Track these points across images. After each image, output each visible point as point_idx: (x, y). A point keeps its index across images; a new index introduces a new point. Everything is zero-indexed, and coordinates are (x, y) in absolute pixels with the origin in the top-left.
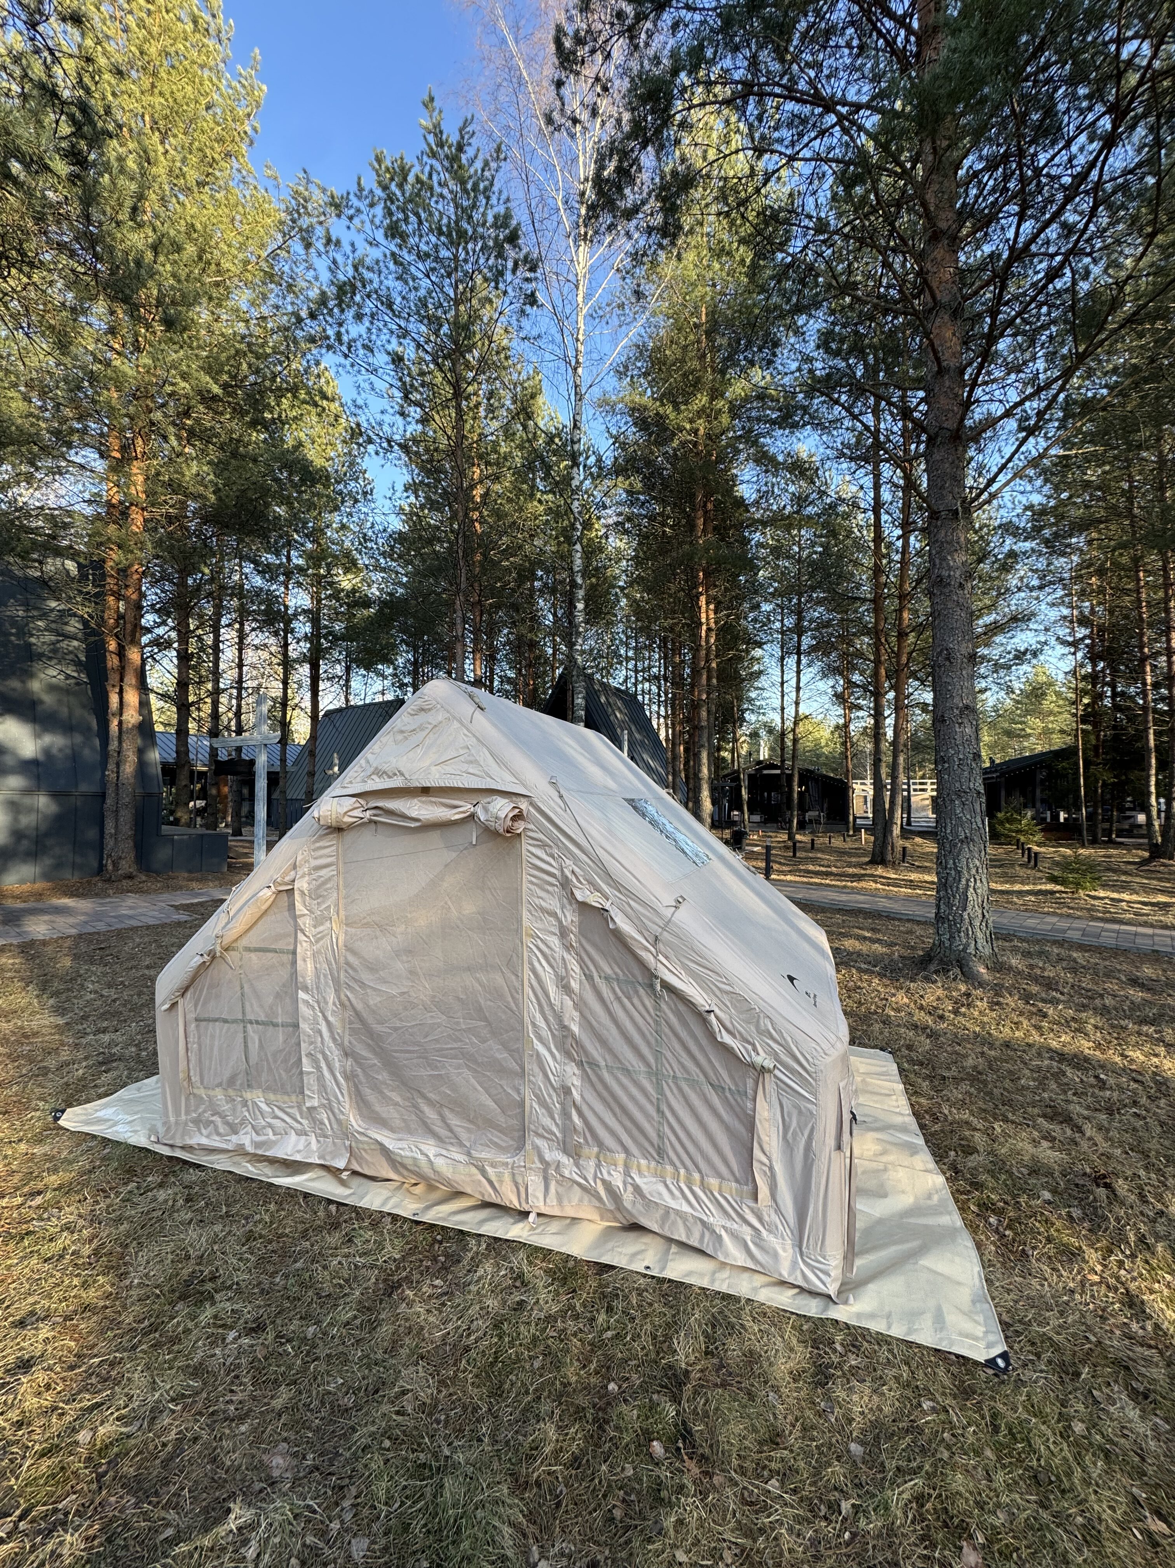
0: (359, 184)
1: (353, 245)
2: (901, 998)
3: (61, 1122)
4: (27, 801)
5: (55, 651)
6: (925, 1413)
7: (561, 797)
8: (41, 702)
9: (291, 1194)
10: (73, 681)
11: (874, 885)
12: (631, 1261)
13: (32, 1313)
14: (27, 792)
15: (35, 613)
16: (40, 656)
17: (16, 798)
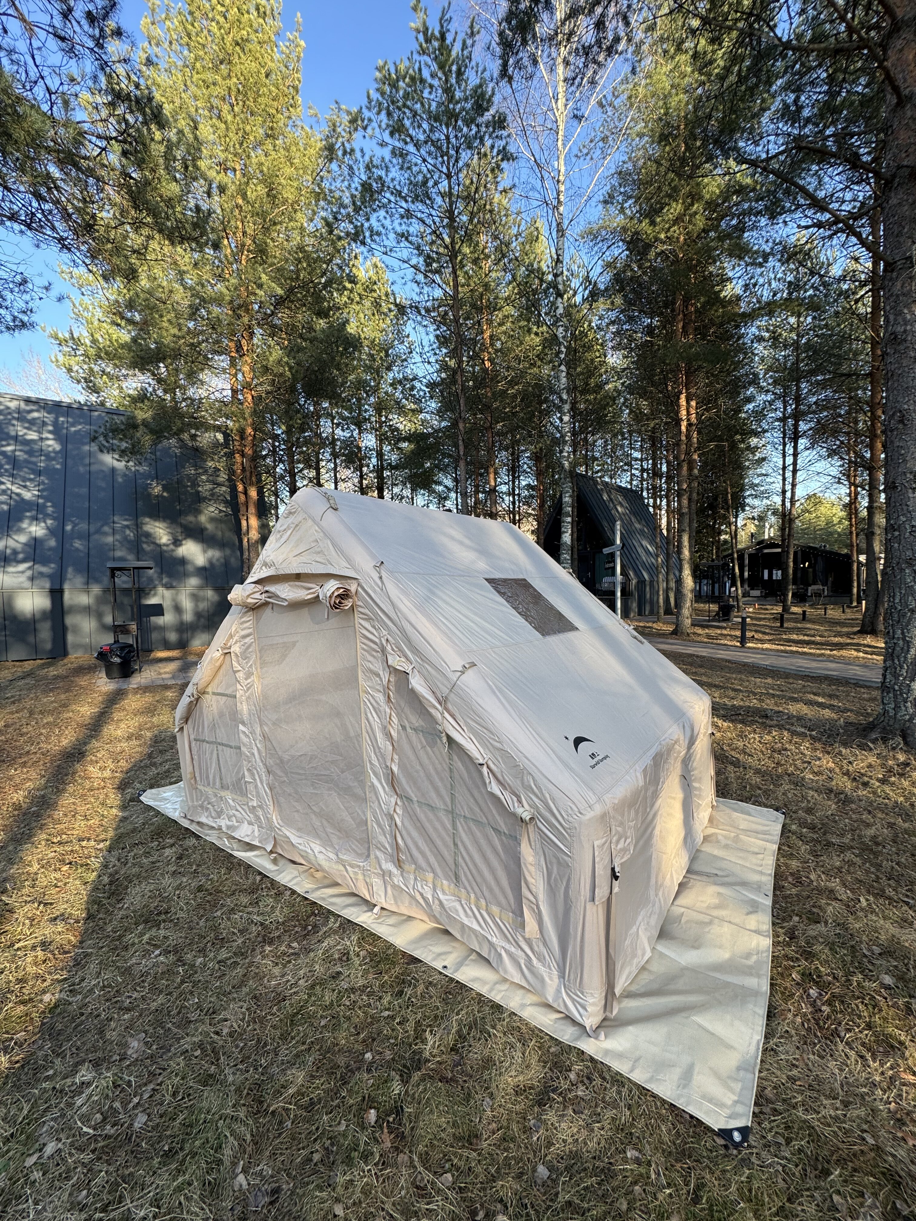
0: (368, 97)
1: (362, 150)
2: (827, 762)
3: (141, 798)
4: (201, 593)
5: (212, 495)
6: (625, 1160)
7: (381, 578)
8: (206, 529)
9: (241, 863)
10: (223, 514)
11: (855, 653)
12: (434, 959)
13: (62, 915)
14: (201, 587)
15: (201, 471)
16: (205, 498)
17: (196, 592)
